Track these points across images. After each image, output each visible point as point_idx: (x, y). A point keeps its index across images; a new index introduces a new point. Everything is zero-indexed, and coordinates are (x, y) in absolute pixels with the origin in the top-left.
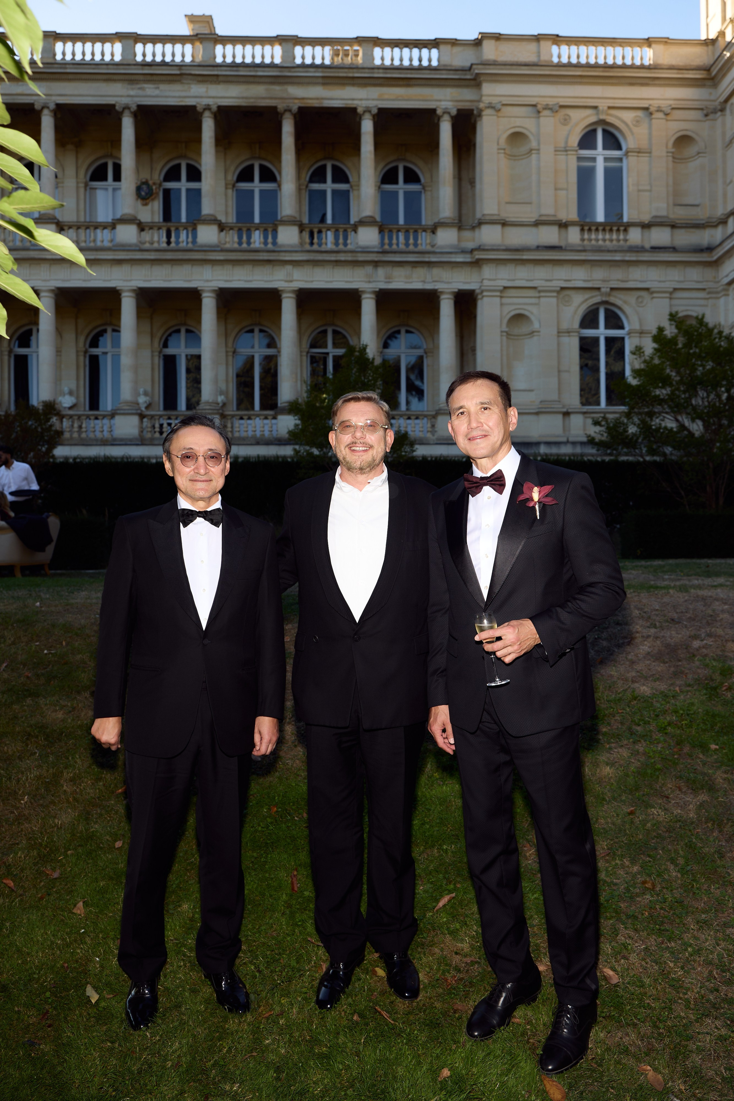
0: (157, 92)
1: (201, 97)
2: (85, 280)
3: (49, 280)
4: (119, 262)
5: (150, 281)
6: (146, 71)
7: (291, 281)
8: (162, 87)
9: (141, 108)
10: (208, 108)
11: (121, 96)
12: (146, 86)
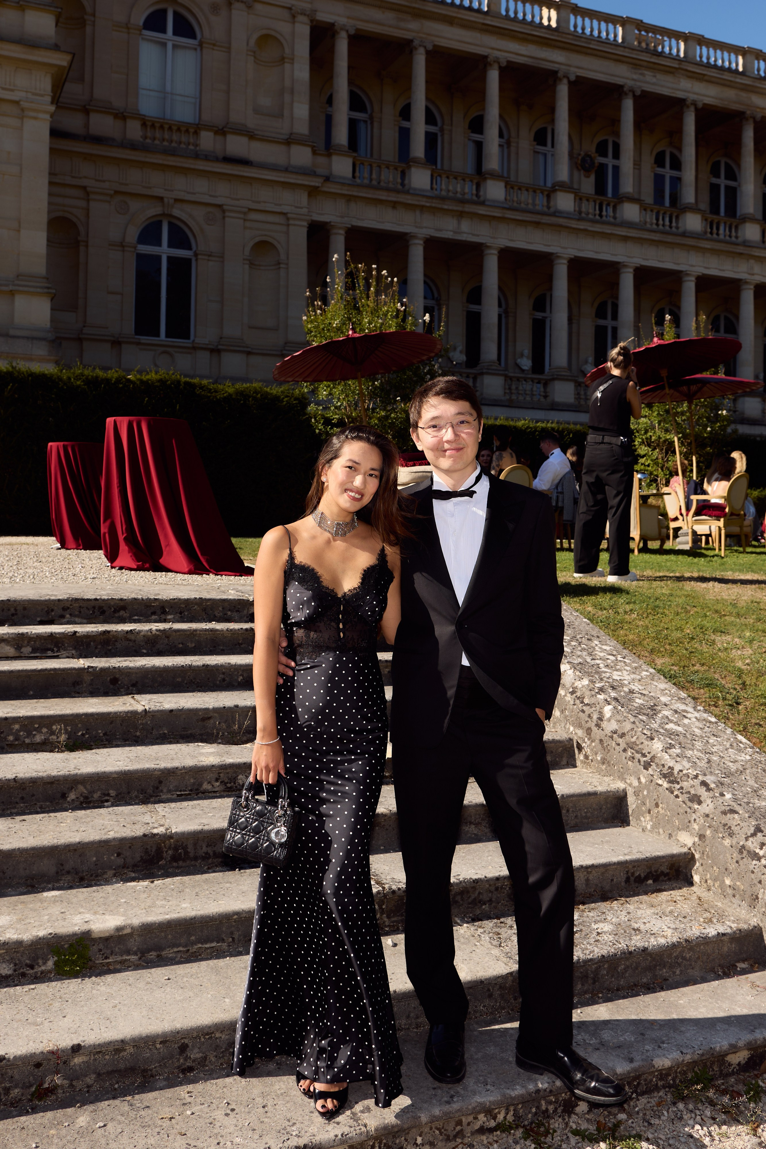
0: (654, 80)
1: (689, 92)
2: (596, 252)
3: (566, 248)
4: (625, 239)
5: (647, 260)
6: (654, 60)
7: (753, 274)
8: (659, 76)
9: (645, 94)
10: (694, 103)
11: (627, 78)
12: (646, 72)
